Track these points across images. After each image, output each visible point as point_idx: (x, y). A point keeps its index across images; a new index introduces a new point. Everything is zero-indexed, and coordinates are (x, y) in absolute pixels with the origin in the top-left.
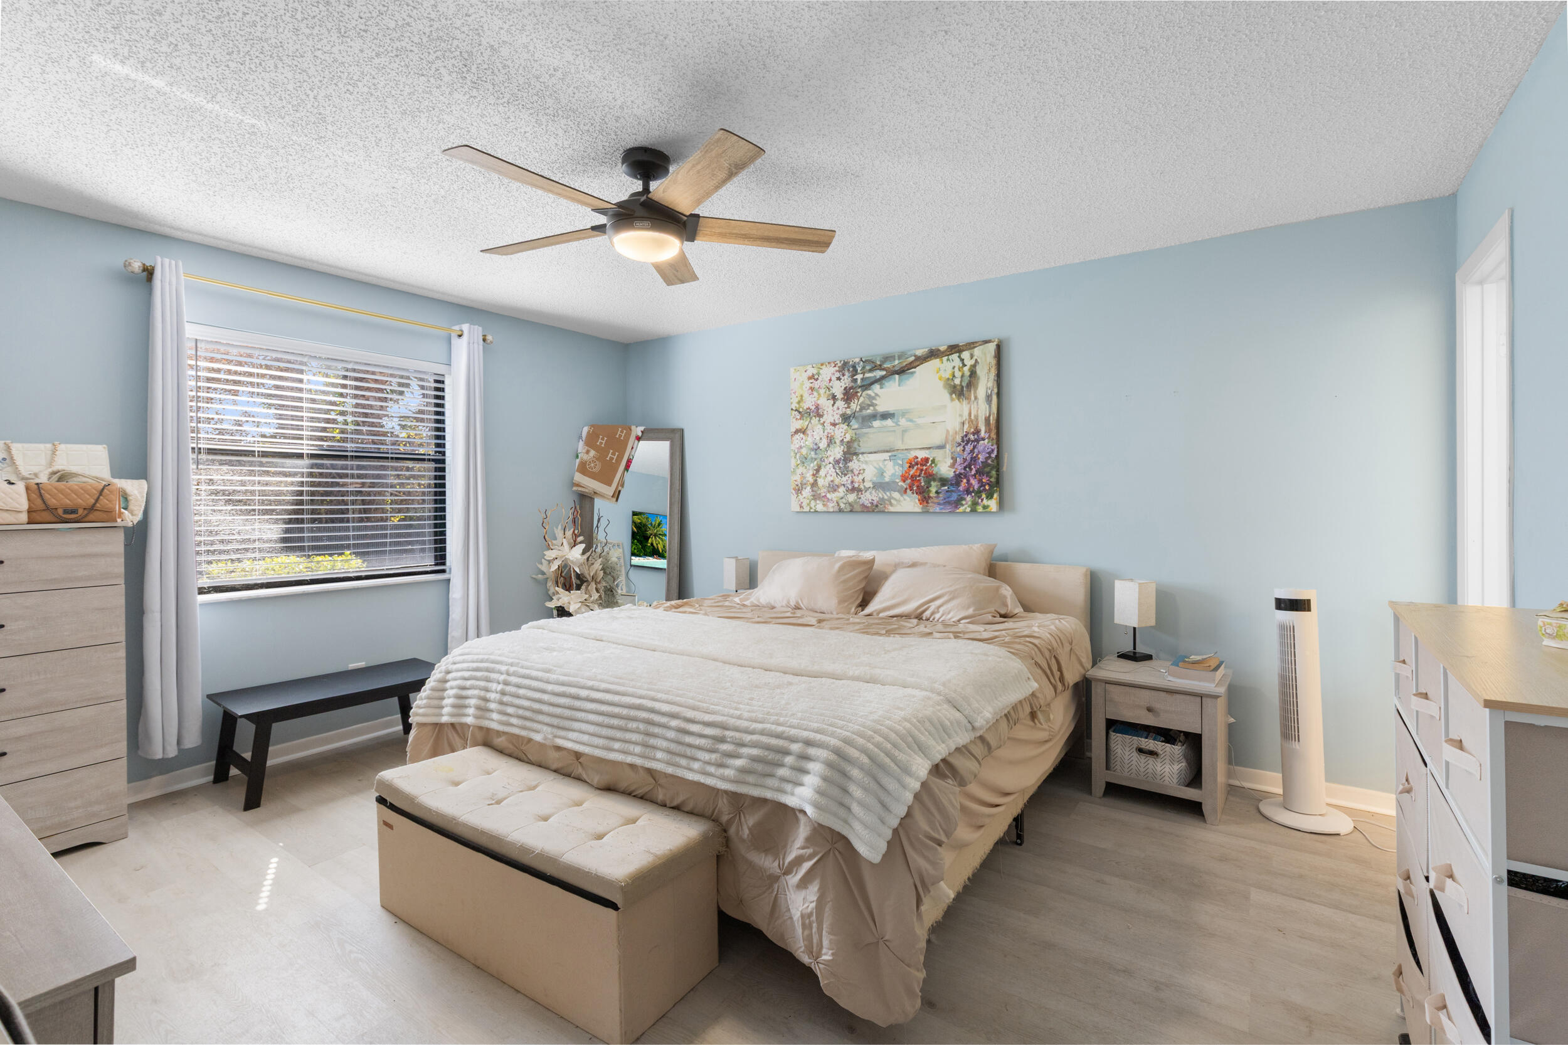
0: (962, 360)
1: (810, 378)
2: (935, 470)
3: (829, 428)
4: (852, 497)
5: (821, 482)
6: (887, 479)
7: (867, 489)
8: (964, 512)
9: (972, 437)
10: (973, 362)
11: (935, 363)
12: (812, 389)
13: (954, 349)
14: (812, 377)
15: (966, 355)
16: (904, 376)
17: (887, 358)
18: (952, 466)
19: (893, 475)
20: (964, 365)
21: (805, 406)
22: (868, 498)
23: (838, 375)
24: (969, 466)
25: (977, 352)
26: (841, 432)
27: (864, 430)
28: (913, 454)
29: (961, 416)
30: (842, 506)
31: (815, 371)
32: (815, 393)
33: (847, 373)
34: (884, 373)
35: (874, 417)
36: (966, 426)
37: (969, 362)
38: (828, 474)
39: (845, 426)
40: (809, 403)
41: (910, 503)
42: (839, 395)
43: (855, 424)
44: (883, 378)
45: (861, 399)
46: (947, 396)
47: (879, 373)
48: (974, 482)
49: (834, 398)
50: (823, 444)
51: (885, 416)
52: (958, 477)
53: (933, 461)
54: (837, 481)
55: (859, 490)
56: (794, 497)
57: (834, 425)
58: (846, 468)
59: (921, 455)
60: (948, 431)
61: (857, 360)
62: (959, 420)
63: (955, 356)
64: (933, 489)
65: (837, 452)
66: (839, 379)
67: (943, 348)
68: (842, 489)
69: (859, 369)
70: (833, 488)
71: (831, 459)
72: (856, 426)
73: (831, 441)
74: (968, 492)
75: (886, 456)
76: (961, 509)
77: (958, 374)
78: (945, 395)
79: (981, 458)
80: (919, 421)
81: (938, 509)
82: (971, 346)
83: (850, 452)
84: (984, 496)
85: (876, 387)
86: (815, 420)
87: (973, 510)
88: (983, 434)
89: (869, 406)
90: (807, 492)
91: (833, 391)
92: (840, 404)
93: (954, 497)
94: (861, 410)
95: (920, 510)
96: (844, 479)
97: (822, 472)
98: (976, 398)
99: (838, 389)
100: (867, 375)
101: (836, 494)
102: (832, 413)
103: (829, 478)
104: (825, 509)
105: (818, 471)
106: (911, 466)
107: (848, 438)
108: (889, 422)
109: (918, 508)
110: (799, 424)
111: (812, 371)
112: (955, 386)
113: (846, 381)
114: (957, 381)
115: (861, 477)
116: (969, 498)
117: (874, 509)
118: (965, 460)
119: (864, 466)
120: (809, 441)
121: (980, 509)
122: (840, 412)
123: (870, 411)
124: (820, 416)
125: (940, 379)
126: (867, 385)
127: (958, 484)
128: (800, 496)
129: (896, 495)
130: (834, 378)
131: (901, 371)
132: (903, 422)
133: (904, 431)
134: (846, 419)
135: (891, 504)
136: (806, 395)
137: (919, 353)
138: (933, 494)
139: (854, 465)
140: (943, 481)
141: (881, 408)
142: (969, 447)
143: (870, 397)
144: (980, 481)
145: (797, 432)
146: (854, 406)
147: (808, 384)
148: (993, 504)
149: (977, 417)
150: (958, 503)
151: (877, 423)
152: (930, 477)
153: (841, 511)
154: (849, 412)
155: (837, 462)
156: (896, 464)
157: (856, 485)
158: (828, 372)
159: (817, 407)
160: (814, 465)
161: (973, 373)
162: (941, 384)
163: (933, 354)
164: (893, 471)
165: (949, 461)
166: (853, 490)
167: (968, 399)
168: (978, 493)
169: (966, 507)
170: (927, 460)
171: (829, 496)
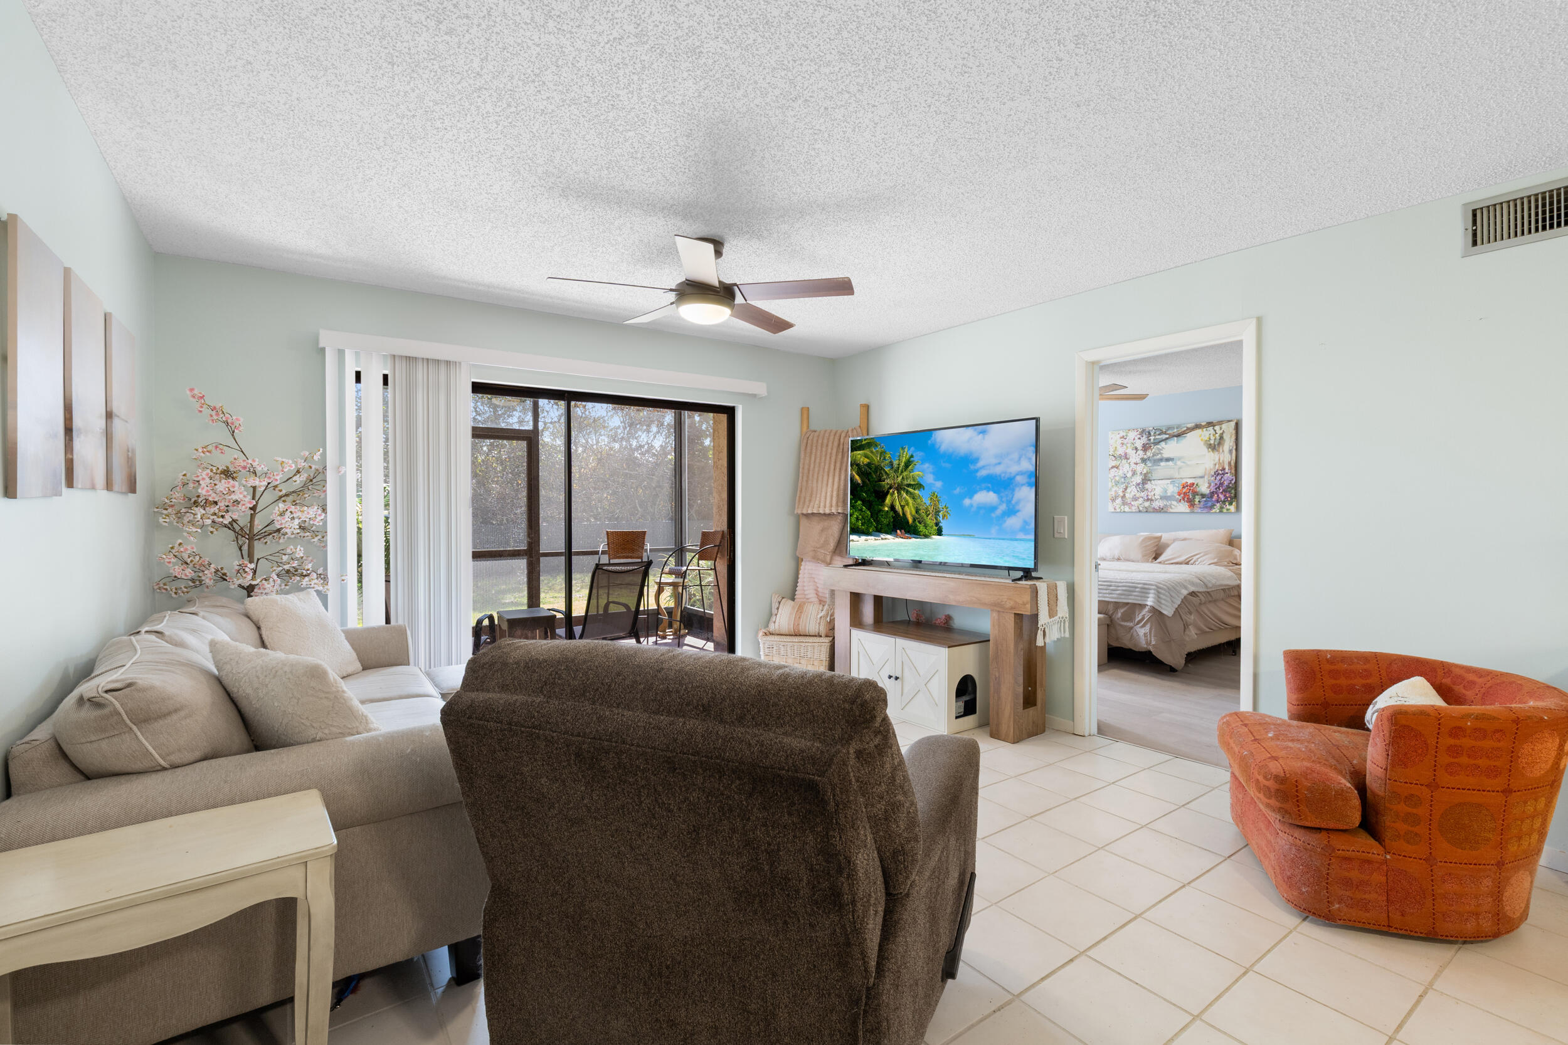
0: (1215, 431)
1: (1121, 438)
2: (1198, 490)
3: (1133, 466)
4: (1147, 504)
5: (1127, 495)
6: (1169, 494)
7: (1156, 500)
8: (1216, 512)
9: (1220, 472)
10: (1221, 431)
11: (1198, 432)
12: (1123, 444)
13: (1210, 424)
14: (1123, 437)
15: (1217, 428)
16: (1180, 438)
17: (1169, 428)
18: (1209, 487)
19: (1173, 492)
20: (1216, 433)
21: (1118, 453)
22: (1157, 504)
23: (1139, 436)
24: (1219, 488)
25: (1224, 426)
26: (1141, 468)
27: (1155, 467)
28: (1184, 481)
29: (1214, 460)
30: (1141, 509)
31: (1124, 434)
32: (1125, 447)
33: (1144, 436)
34: (1167, 436)
35: (1161, 460)
36: (1217, 466)
37: (1219, 432)
38: (1132, 491)
39: (1143, 465)
40: (1121, 451)
41: (1183, 507)
42: (1140, 448)
43: (1149, 464)
44: (1167, 439)
45: (1153, 450)
46: (1206, 450)
47: (1165, 436)
48: (1222, 496)
49: (1136, 449)
50: (1129, 475)
51: (1168, 460)
52: (1212, 494)
53: (1197, 485)
54: (1138, 495)
55: (1152, 500)
56: (1110, 504)
57: (1136, 464)
58: (1144, 488)
59: (1190, 481)
60: (1206, 469)
61: (1151, 429)
62: (1213, 463)
63: (1211, 428)
64: (1197, 500)
65: (1138, 479)
66: (1139, 439)
67: (1203, 424)
68: (1141, 500)
69: (1152, 434)
70: (1135, 499)
71: (1134, 483)
72: (1150, 465)
73: (1134, 473)
74: (1218, 501)
75: (1169, 481)
76: (1214, 511)
77: (1212, 438)
78: (1205, 449)
79: (1226, 483)
80: (1189, 463)
81: (1199, 511)
82: (1220, 423)
83: (1146, 479)
84: (1227, 504)
85: (1163, 444)
86: (1124, 461)
87: (1221, 511)
88: (1227, 471)
89: (1158, 454)
90: (1119, 501)
91: (1136, 445)
92: (1140, 453)
93: (1210, 504)
94: (1153, 456)
95: (1188, 511)
96: (1142, 494)
97: (1129, 490)
98: (1223, 451)
99: (1139, 444)
100: (1157, 437)
101: (1137, 502)
102: (1134, 457)
103: (1133, 493)
104: (1130, 510)
105: (1126, 489)
106: (1184, 487)
107: (1145, 471)
108: (1170, 463)
109: (1188, 510)
110: (1114, 463)
111: (1122, 434)
112: (1210, 445)
113: (1144, 440)
114: (1212, 442)
115: (1153, 493)
116: (1218, 505)
117: (1161, 510)
118: (1216, 484)
119: (1154, 487)
120: (1121, 473)
121: (1225, 510)
122: (1140, 457)
123: (1159, 457)
124: (1127, 459)
125: (1202, 440)
126: (1157, 443)
127: (1212, 497)
128: (1115, 504)
129: (1174, 503)
130: (1136, 438)
131: (1178, 436)
132: (1179, 463)
133: (1180, 468)
134: (1144, 461)
135: (1171, 508)
136: (1118, 447)
137: (1189, 426)
138: (1197, 502)
139: (1148, 486)
140: (1203, 496)
141: (1166, 455)
142: (1219, 477)
143: (1159, 449)
144: (1225, 496)
145: (1113, 467)
146: (1149, 453)
147: (1120, 441)
148: (1232, 508)
149: (1223, 461)
150: (1212, 507)
151: (1163, 464)
152: (1195, 493)
153: (1140, 511)
154: (1145, 457)
155: (1138, 484)
156: (1174, 486)
157: (1150, 497)
158: (1132, 435)
159: (1126, 454)
160: (1123, 486)
161: (1221, 438)
162: (1202, 443)
163: (1198, 427)
164: (1173, 490)
165: (1207, 485)
166: (1148, 500)
167: (1218, 451)
168: (1224, 502)
169: (1216, 509)
170: (1193, 484)
171: (1132, 503)
